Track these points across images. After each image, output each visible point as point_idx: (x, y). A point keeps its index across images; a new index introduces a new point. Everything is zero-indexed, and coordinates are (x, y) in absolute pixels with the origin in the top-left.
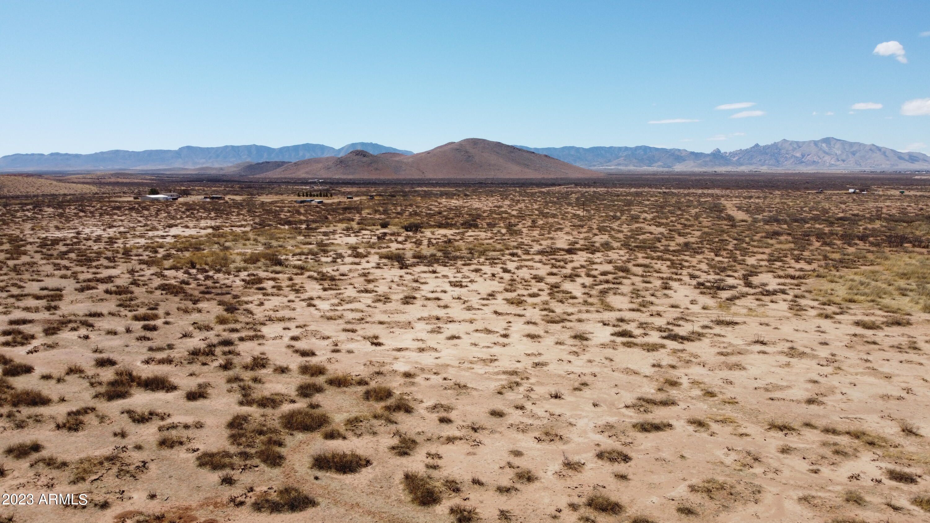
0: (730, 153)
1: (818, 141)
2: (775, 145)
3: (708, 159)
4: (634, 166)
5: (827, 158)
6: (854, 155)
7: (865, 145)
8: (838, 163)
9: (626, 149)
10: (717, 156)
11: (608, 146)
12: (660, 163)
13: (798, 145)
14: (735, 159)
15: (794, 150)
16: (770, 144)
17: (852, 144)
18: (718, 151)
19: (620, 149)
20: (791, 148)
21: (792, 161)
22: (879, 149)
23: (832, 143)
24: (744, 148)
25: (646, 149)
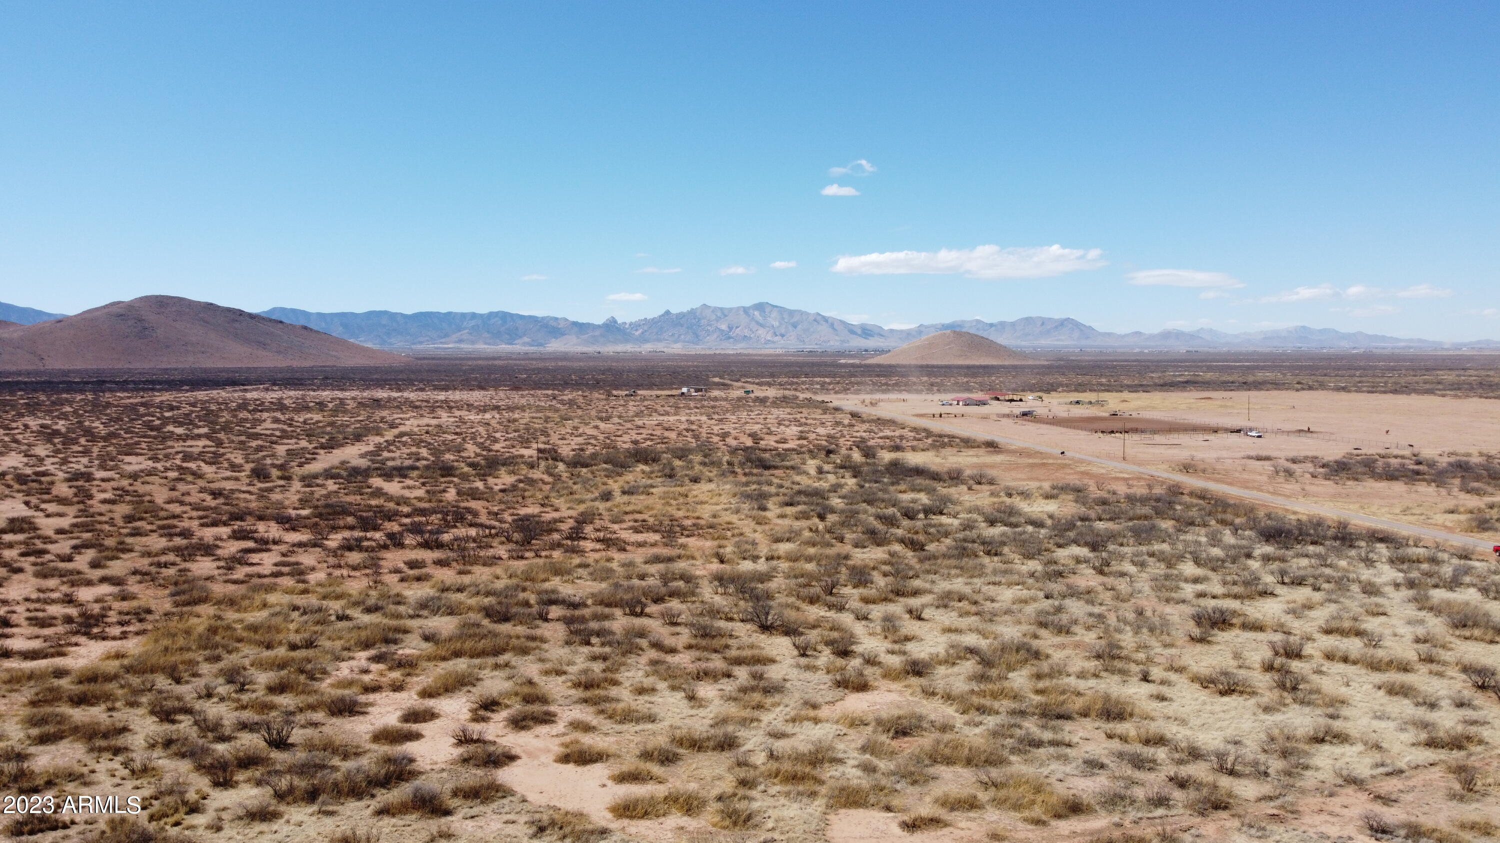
0: (631, 324)
1: (749, 308)
2: (692, 312)
3: (597, 333)
4: (486, 343)
5: (761, 332)
6: (795, 327)
7: (808, 314)
8: (776, 339)
9: (474, 316)
10: (611, 328)
11: (444, 311)
12: (526, 339)
13: (724, 313)
14: (637, 333)
15: (718, 319)
16: (685, 311)
17: (791, 313)
18: (614, 320)
19: (463, 315)
20: (714, 317)
21: (715, 336)
22: (826, 319)
23: (768, 310)
24: (650, 317)
25: (504, 316)
